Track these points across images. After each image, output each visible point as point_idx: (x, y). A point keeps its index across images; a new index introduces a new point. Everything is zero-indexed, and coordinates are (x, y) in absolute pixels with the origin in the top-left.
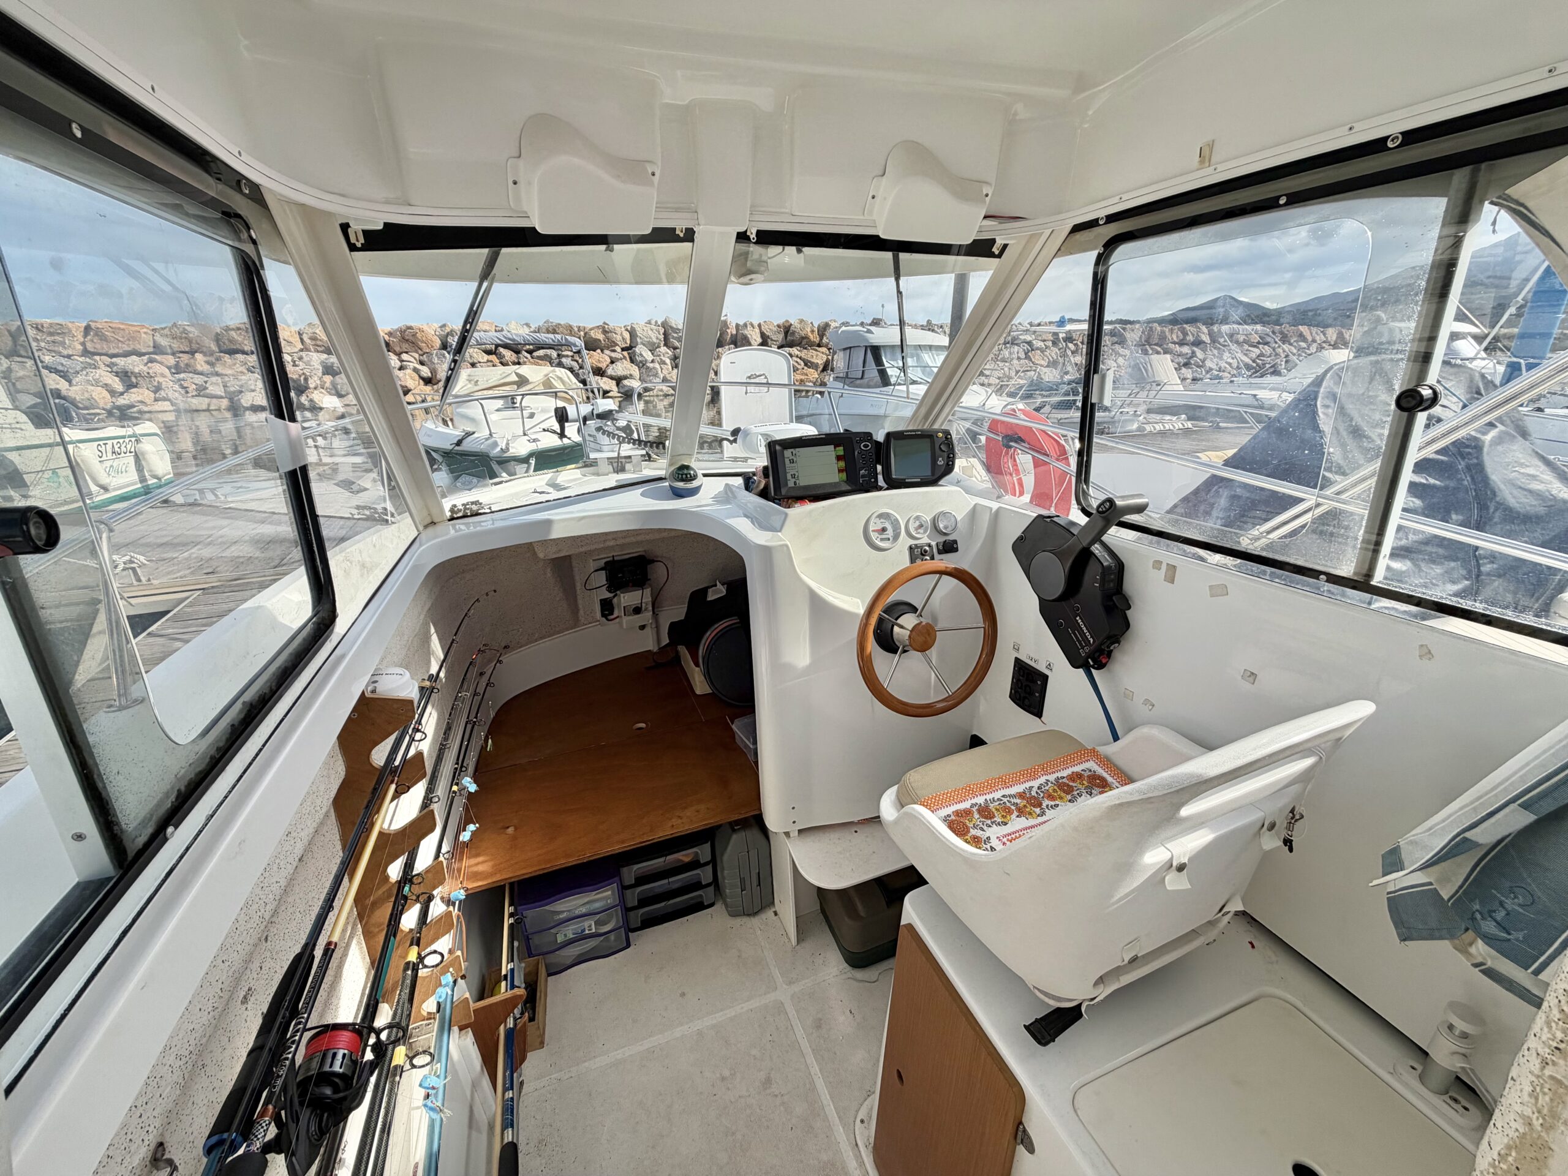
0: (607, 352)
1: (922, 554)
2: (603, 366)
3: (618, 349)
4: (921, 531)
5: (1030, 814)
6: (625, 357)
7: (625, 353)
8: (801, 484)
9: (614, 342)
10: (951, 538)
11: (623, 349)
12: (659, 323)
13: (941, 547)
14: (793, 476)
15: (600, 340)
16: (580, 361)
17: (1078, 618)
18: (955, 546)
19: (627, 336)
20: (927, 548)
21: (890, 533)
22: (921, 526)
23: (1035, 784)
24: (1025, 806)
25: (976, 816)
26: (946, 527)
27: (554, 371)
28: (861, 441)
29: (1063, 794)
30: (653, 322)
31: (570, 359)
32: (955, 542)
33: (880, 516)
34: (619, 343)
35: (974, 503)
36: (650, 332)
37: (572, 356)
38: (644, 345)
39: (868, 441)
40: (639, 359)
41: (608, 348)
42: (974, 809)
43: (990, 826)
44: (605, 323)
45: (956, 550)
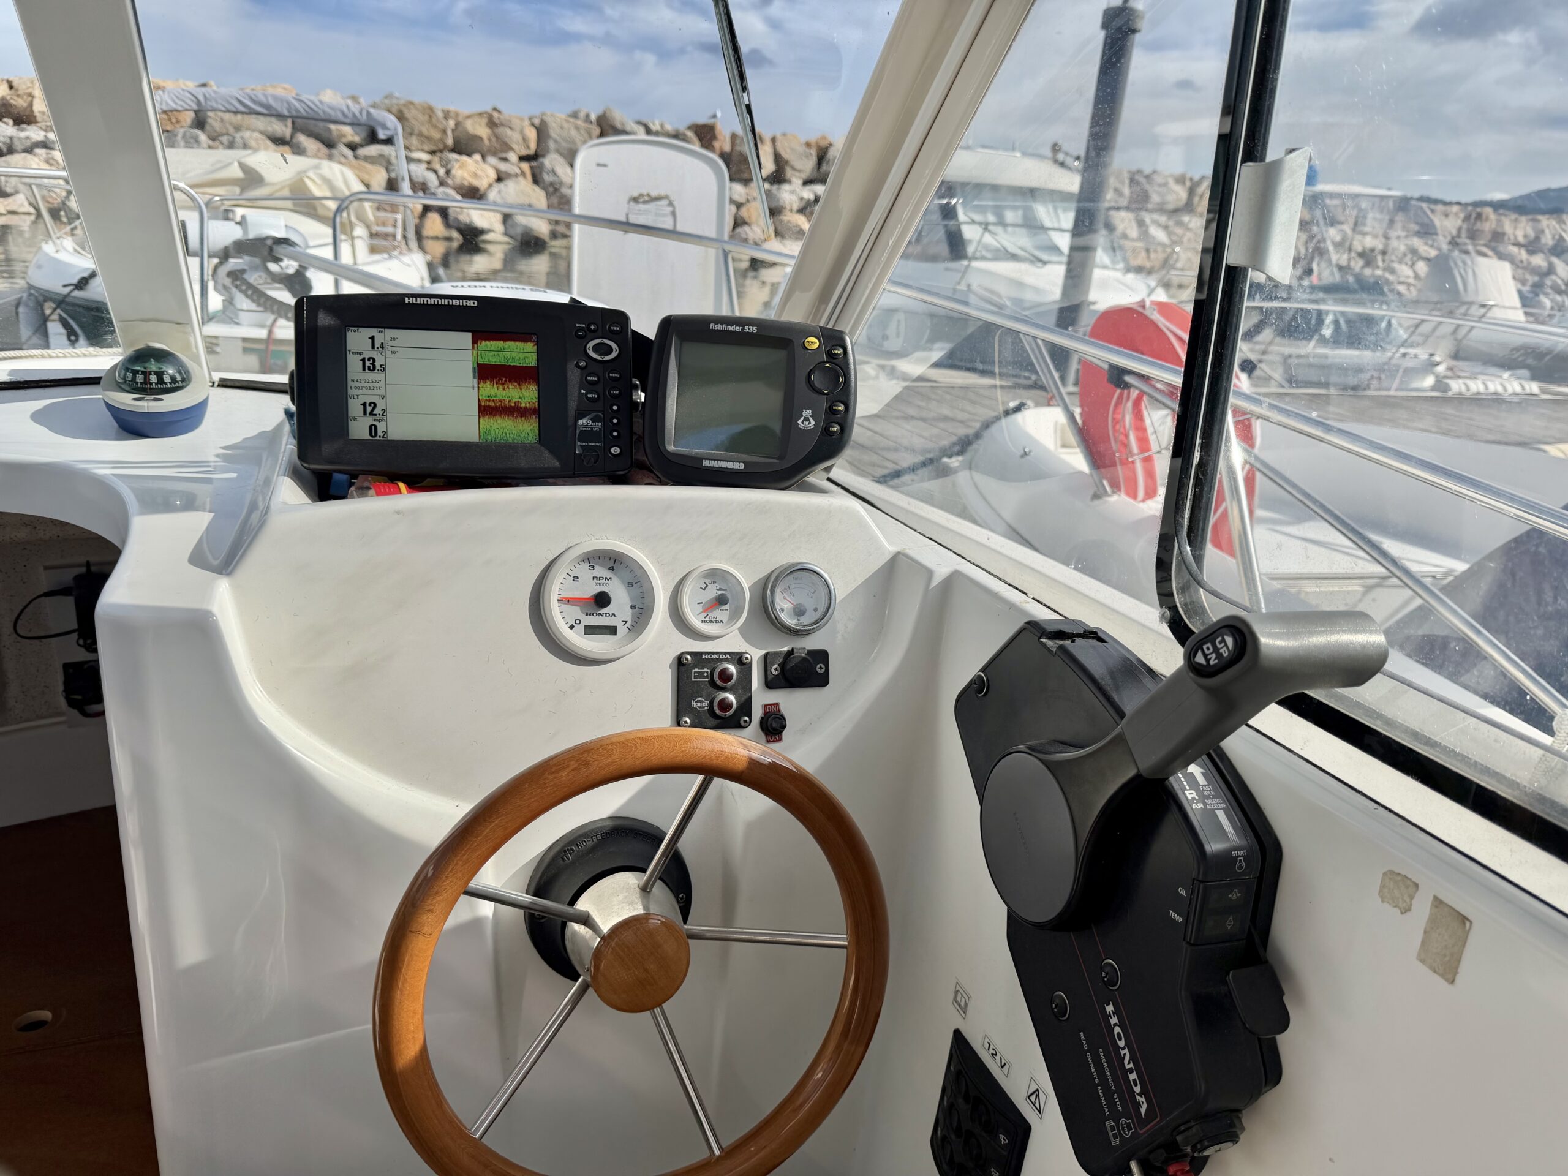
0: (492, 160)
1: (712, 683)
2: (482, 184)
3: (513, 157)
4: (721, 614)
6: (523, 174)
7: (525, 166)
8: (392, 436)
9: (506, 144)
10: (812, 643)
11: (522, 158)
12: (593, 117)
13: (774, 669)
14: (369, 408)
15: (481, 138)
16: (442, 172)
17: (1110, 1008)
18: (820, 669)
19: (532, 134)
20: (732, 669)
21: (620, 609)
22: (721, 601)
26: (799, 612)
27: (317, 167)
28: (591, 334)
30: (582, 115)
31: (424, 166)
32: (822, 656)
33: (594, 558)
34: (515, 146)
35: (891, 549)
36: (573, 132)
37: (429, 163)
38: (561, 154)
39: (612, 335)
40: (547, 178)
41: (494, 153)
44: (495, 109)
45: (823, 681)
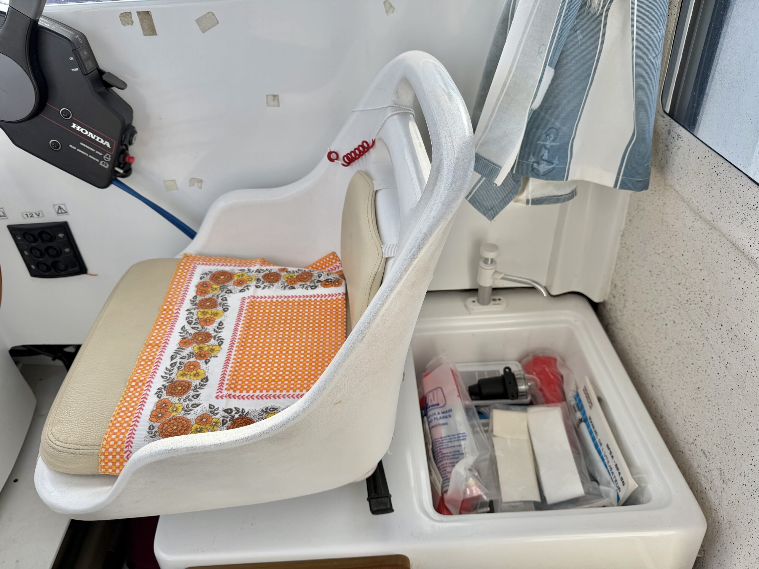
5: (212, 350)
23: (182, 321)
24: (200, 348)
25: (174, 400)
29: (214, 310)
42: (164, 396)
43: (198, 396)
